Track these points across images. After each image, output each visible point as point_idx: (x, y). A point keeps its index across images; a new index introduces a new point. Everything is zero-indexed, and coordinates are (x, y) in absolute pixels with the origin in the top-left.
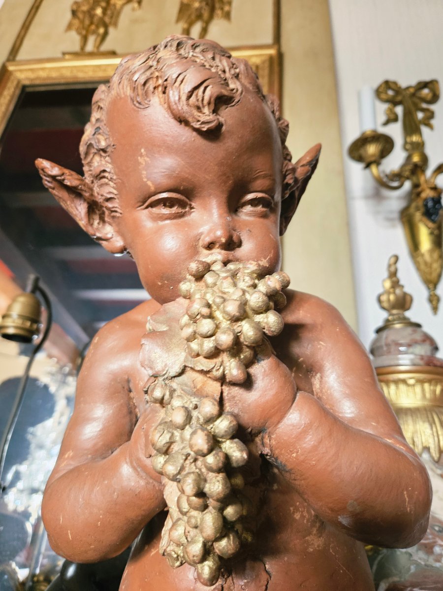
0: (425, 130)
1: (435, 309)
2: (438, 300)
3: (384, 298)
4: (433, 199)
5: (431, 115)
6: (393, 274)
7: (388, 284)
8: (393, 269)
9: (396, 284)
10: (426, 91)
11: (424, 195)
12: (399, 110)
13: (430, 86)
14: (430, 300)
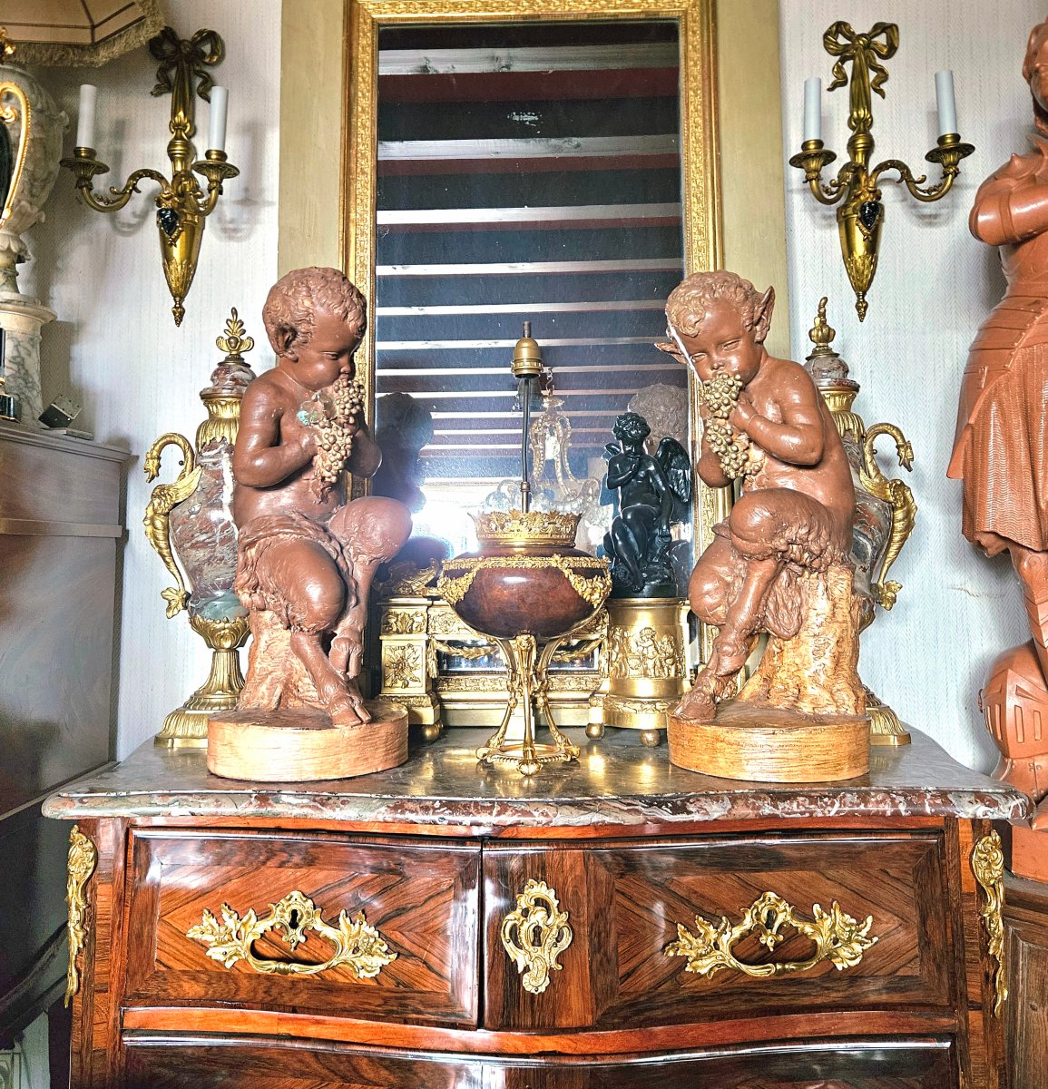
0: (875, 96)
1: (862, 316)
2: (866, 308)
3: (814, 333)
4: (870, 204)
5: (883, 76)
6: (822, 315)
7: (818, 320)
8: (822, 310)
9: (823, 323)
10: (881, 39)
11: (862, 198)
12: (848, 67)
13: (889, 30)
14: (858, 308)
